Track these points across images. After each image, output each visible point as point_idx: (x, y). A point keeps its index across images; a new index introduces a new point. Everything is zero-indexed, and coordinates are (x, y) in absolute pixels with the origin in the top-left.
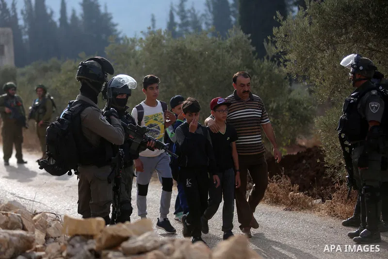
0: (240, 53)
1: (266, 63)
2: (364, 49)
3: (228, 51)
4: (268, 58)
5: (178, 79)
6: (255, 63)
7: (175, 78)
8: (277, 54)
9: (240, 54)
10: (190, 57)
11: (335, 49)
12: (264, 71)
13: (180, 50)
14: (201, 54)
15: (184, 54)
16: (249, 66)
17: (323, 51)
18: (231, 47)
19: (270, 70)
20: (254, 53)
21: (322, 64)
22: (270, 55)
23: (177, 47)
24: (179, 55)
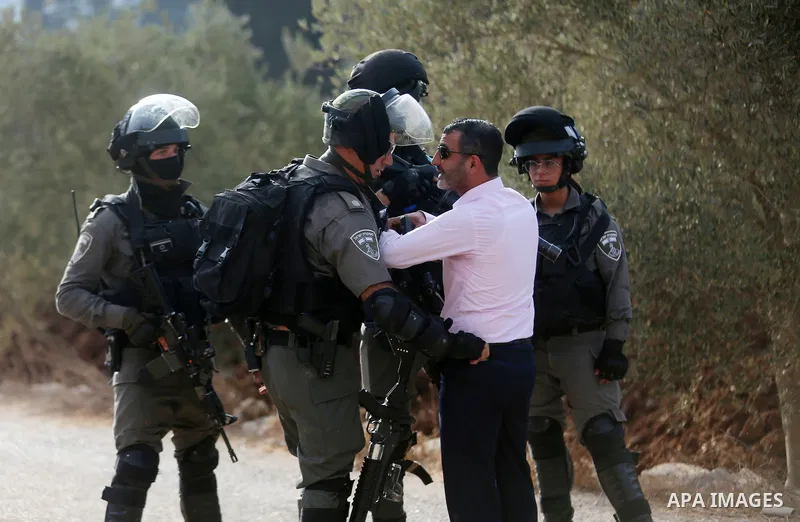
0: (222, 65)
1: (289, 90)
2: (548, 51)
3: (192, 62)
4: (294, 76)
5: (61, 135)
6: (263, 90)
7: (53, 132)
8: (325, 64)
9: (224, 69)
10: (92, 80)
11: (472, 50)
12: (286, 111)
13: (66, 61)
14: (122, 70)
15: (77, 71)
16: (248, 99)
17: (442, 55)
18: (198, 50)
19: (300, 106)
20: (258, 64)
21: (441, 89)
22: (301, 67)
23: (58, 53)
24: (63, 74)
